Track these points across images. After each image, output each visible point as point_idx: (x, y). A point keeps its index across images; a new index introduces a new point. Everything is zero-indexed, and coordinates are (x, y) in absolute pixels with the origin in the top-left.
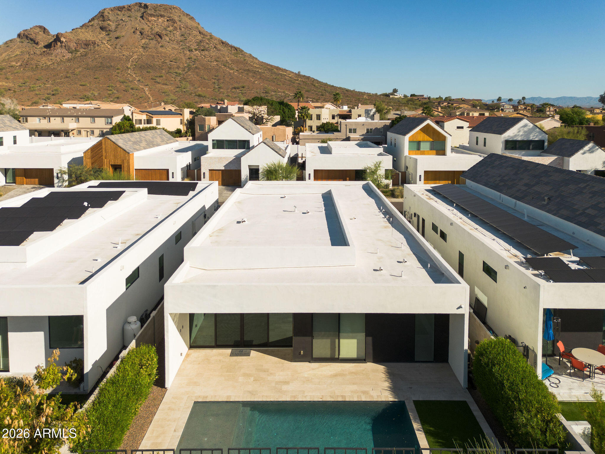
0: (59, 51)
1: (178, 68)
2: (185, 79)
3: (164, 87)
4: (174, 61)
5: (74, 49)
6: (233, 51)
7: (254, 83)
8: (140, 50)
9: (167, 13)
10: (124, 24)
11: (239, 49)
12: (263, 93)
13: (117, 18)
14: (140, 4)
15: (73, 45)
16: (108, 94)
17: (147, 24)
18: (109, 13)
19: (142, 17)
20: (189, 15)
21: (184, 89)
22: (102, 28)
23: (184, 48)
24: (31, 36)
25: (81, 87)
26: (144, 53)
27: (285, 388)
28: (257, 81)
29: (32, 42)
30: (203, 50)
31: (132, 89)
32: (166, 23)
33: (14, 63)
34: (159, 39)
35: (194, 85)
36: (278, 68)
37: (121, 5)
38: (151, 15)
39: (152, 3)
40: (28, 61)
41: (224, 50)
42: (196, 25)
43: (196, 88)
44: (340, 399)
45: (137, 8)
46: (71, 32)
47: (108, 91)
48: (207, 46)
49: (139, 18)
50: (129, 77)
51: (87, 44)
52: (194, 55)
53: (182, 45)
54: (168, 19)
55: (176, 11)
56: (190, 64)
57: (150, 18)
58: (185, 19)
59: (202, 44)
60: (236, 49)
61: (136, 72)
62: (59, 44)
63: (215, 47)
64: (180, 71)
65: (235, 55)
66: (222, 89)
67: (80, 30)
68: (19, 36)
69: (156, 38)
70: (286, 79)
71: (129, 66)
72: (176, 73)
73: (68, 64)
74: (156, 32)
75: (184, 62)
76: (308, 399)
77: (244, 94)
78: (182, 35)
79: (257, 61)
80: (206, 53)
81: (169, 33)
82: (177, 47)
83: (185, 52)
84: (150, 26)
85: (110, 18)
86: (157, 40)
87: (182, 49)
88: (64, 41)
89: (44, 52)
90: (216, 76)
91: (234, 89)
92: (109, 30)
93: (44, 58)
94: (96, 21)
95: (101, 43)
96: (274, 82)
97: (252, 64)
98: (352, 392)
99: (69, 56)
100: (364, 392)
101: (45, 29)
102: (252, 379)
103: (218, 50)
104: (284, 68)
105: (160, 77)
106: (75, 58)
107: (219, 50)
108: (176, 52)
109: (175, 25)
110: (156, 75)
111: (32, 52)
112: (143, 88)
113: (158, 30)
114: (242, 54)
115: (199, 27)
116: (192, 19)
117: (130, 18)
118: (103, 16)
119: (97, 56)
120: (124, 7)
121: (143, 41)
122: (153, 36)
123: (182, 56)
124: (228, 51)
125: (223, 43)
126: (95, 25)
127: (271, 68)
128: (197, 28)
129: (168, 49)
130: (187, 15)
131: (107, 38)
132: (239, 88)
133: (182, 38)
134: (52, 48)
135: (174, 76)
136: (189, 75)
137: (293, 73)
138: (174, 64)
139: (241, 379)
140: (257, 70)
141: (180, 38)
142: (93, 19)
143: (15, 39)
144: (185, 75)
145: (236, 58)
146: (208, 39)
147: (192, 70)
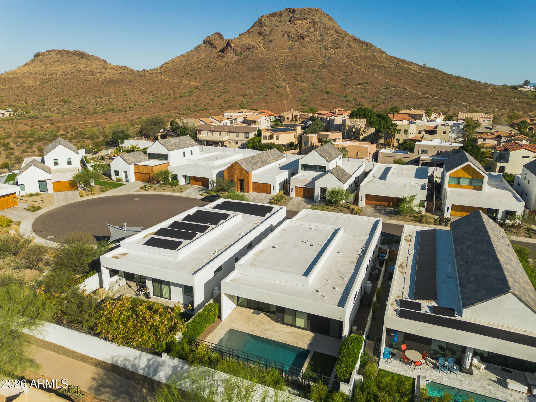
0: (229, 54)
1: (315, 66)
2: (319, 76)
3: (301, 84)
4: (312, 59)
5: (239, 52)
6: (364, 47)
7: (377, 78)
8: (287, 51)
9: (310, 15)
10: (276, 28)
11: (370, 44)
12: (384, 88)
13: (271, 23)
14: (289, 9)
15: (239, 49)
16: (260, 92)
17: (293, 27)
18: (265, 20)
19: (290, 21)
20: (329, 16)
21: (317, 85)
22: (260, 34)
23: (321, 47)
24: (211, 42)
25: (242, 86)
26: (289, 54)
27: (266, 332)
28: (380, 76)
29: (212, 47)
30: (337, 48)
31: (277, 87)
32: (309, 25)
33: (200, 65)
34: (302, 41)
35: (325, 82)
36: (404, 61)
37: (274, 11)
38: (297, 19)
39: (299, 7)
40: (209, 63)
41: (356, 47)
42: (333, 24)
43: (326, 85)
44: (285, 342)
45: (287, 13)
46: (238, 38)
47: (260, 89)
48: (341, 44)
49: (288, 23)
50: (277, 76)
51: (249, 48)
52: (329, 53)
53: (320, 44)
54: (311, 21)
55: (318, 13)
56: (325, 61)
57: (296, 22)
58: (325, 20)
59: (337, 42)
60: (366, 44)
61: (282, 71)
62: (229, 48)
63: (348, 45)
64: (316, 69)
65: (365, 51)
66: (348, 85)
67: (244, 36)
68: (204, 41)
69: (299, 39)
70: (409, 73)
71: (277, 66)
72: (313, 70)
73: (235, 66)
74: (300, 34)
75: (320, 60)
76: (272, 339)
77: (366, 90)
78: (321, 35)
79: (384, 56)
80: (340, 50)
81: (311, 34)
82: (315, 47)
83: (322, 51)
84: (296, 28)
85: (266, 24)
86: (300, 42)
87: (320, 48)
88: (233, 46)
89: (219, 55)
90: (344, 73)
91: (359, 85)
92: (265, 35)
93: (220, 61)
94: (256, 27)
95: (258, 47)
96: (397, 77)
97: (379, 59)
98: (292, 341)
99: (236, 58)
100: (297, 343)
101: (220, 35)
102: (255, 325)
103: (350, 47)
104: (410, 61)
105: (299, 75)
106: (240, 60)
107: (352, 47)
108: (314, 51)
109: (316, 26)
110: (296, 73)
111: (212, 56)
112: (285, 86)
113: (302, 32)
114: (371, 50)
115: (336, 26)
116: (331, 19)
117: (280, 23)
118: (260, 23)
119: (255, 58)
120: (277, 13)
121: (290, 43)
122: (297, 38)
123: (319, 55)
124: (360, 47)
125: (355, 40)
126: (255, 31)
127: (396, 62)
128: (334, 27)
129: (308, 49)
130: (327, 15)
131: (263, 42)
132: (363, 84)
133: (321, 38)
134: (225, 52)
135: (311, 73)
136: (323, 72)
137: (418, 65)
138: (312, 63)
139: (251, 324)
140: (383, 65)
141: (319, 38)
142: (253, 26)
143: (201, 45)
144: (320, 72)
145: (365, 54)
146: (343, 37)
147: (325, 68)
